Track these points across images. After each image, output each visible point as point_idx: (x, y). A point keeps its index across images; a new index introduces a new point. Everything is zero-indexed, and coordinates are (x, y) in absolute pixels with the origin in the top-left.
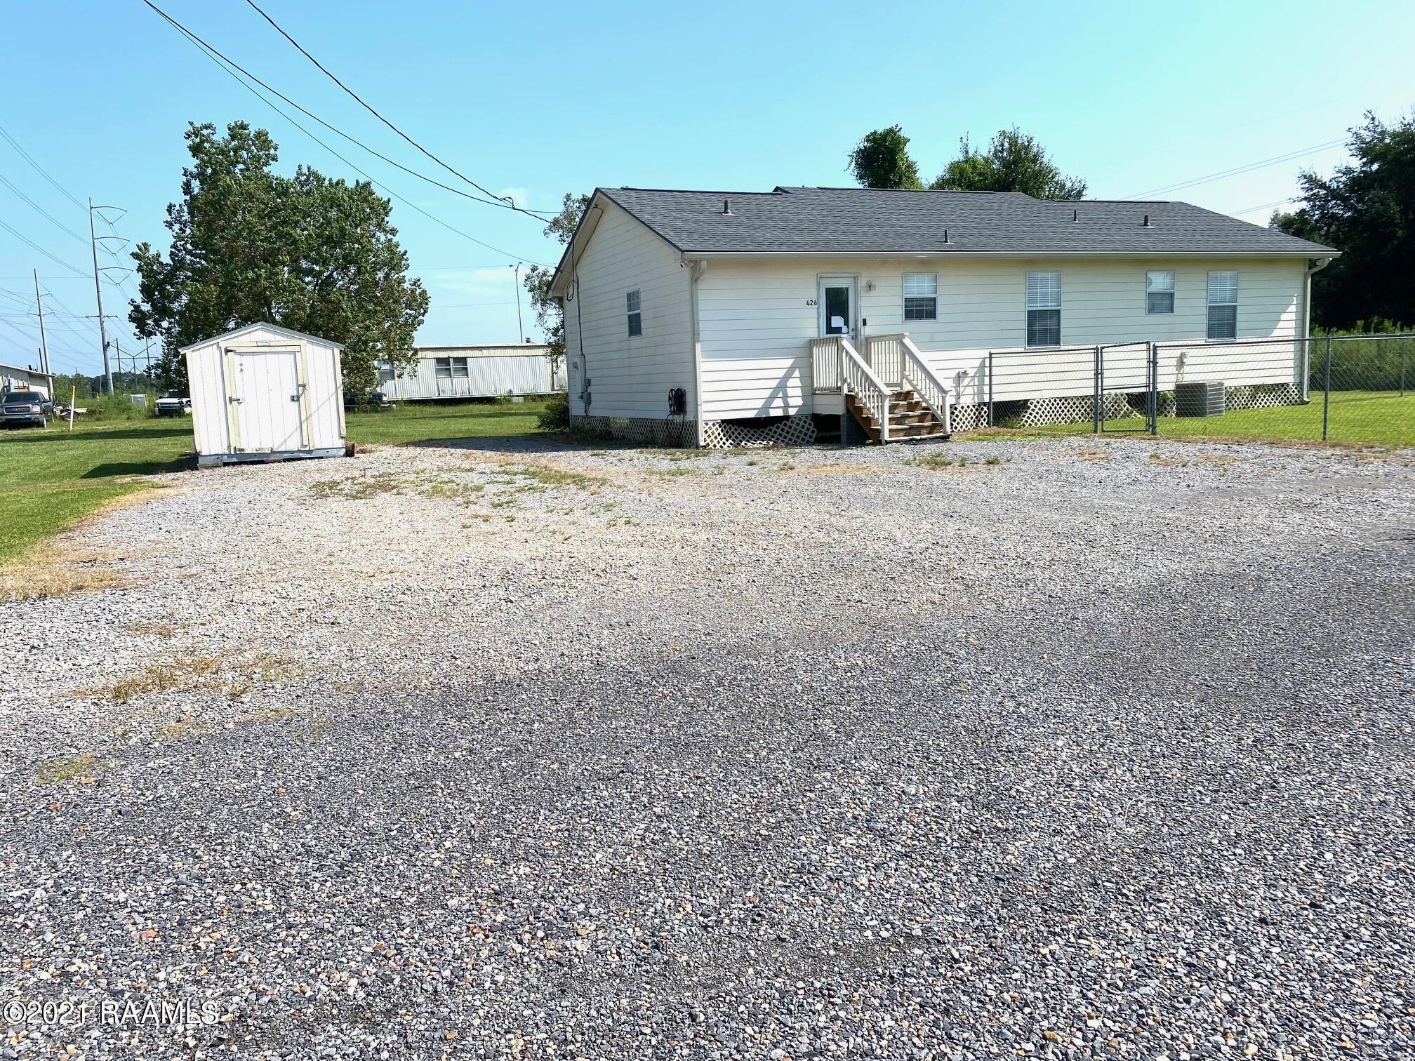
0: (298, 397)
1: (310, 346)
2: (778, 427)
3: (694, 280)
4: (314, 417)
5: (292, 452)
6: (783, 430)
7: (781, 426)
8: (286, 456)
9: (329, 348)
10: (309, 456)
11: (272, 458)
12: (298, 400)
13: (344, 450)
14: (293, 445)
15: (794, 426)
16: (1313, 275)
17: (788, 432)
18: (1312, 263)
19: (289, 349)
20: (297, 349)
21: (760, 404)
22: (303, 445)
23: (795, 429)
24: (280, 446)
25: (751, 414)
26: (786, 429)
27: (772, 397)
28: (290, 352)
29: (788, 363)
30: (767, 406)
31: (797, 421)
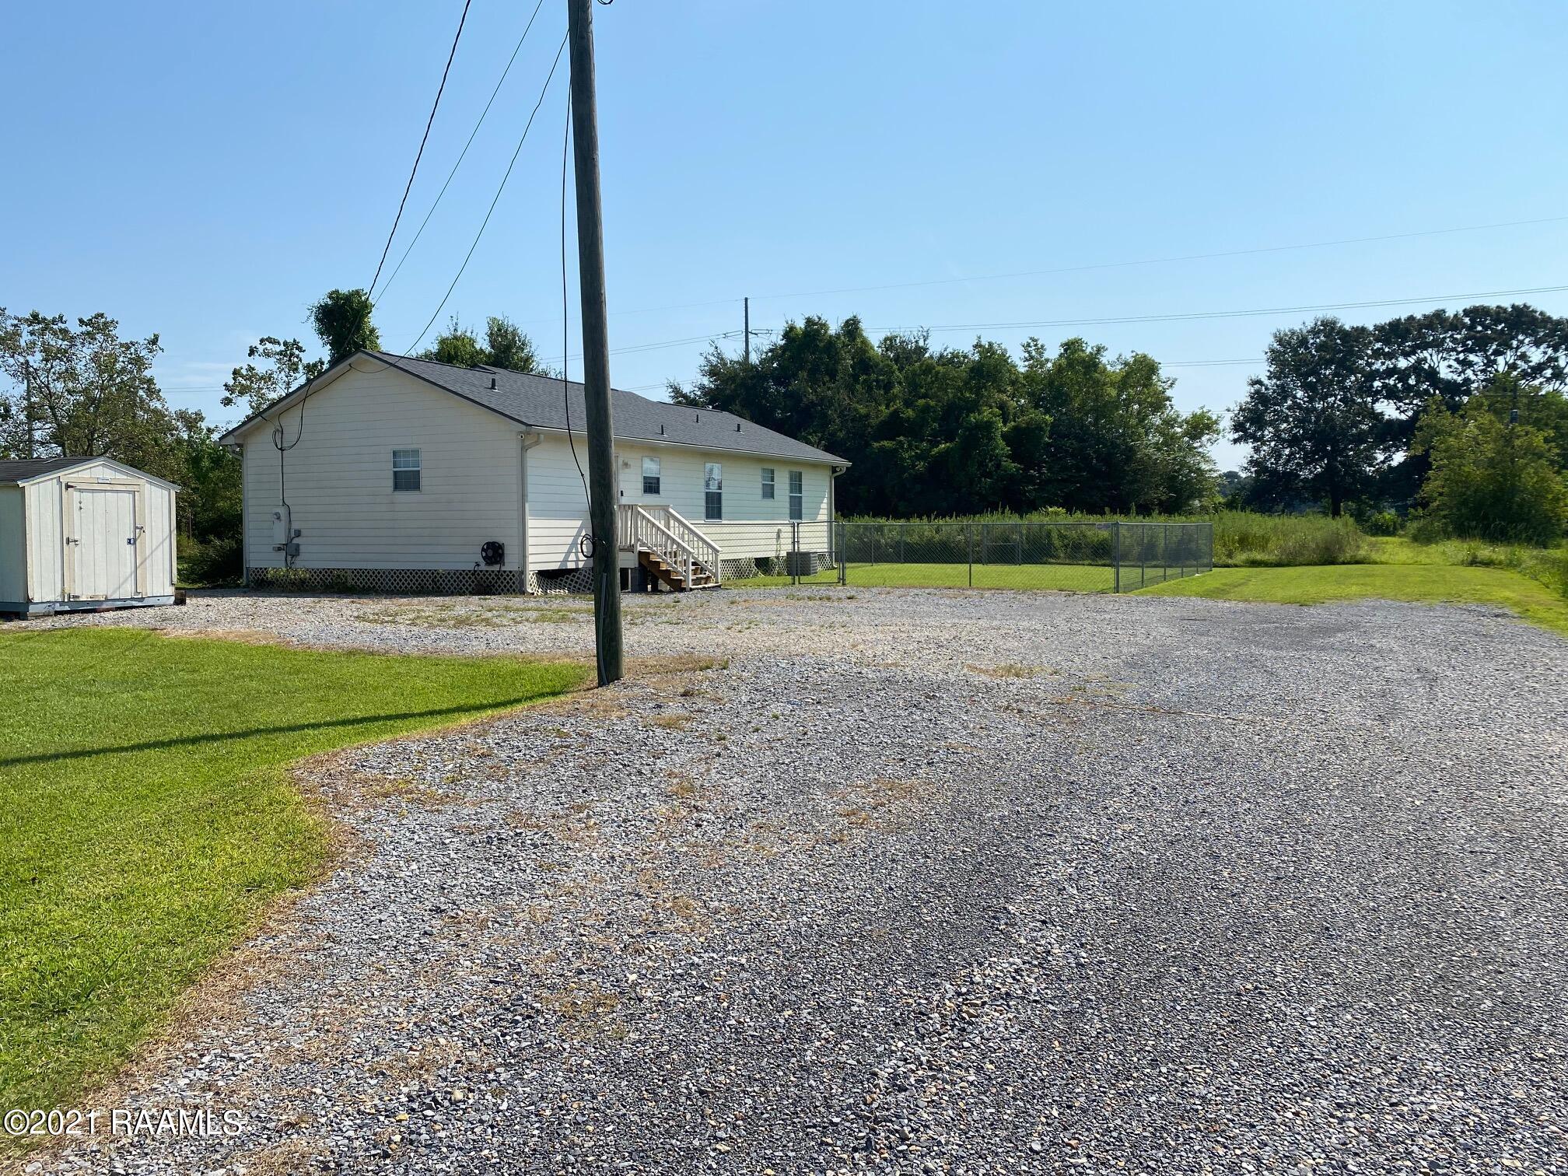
0: (135, 540)
1: (148, 486)
2: (567, 578)
3: (524, 449)
4: (148, 562)
5: (125, 600)
6: (572, 580)
7: (571, 577)
8: (119, 604)
9: (165, 489)
10: (140, 604)
11: (104, 606)
12: (135, 543)
13: (173, 598)
14: (127, 591)
15: (582, 577)
16: (835, 478)
17: (576, 582)
18: (834, 469)
19: (129, 488)
20: (136, 488)
21: (561, 557)
22: (137, 592)
23: (583, 580)
24: (114, 592)
25: (555, 566)
26: (575, 579)
27: (569, 552)
28: (129, 492)
29: (578, 523)
30: (566, 560)
31: (584, 573)
